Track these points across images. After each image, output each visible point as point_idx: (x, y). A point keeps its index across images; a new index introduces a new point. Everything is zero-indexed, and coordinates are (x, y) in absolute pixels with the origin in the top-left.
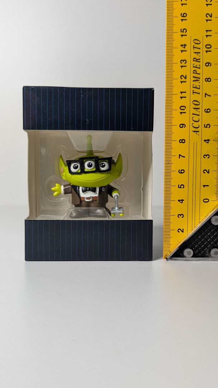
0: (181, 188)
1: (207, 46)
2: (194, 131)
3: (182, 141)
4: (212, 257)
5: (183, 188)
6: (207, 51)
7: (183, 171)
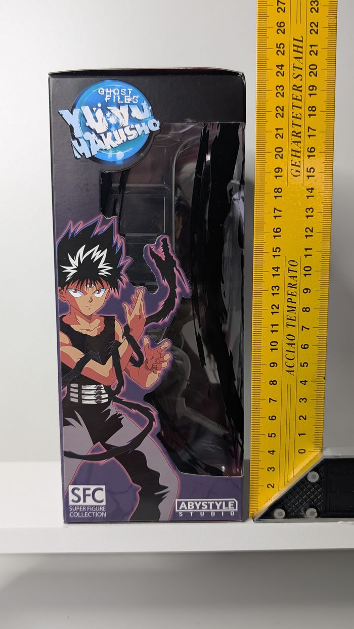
0: (271, 437)
1: (306, 269)
2: (288, 371)
3: (273, 383)
4: (307, 518)
5: (274, 437)
6: (305, 275)
7: (274, 418)
